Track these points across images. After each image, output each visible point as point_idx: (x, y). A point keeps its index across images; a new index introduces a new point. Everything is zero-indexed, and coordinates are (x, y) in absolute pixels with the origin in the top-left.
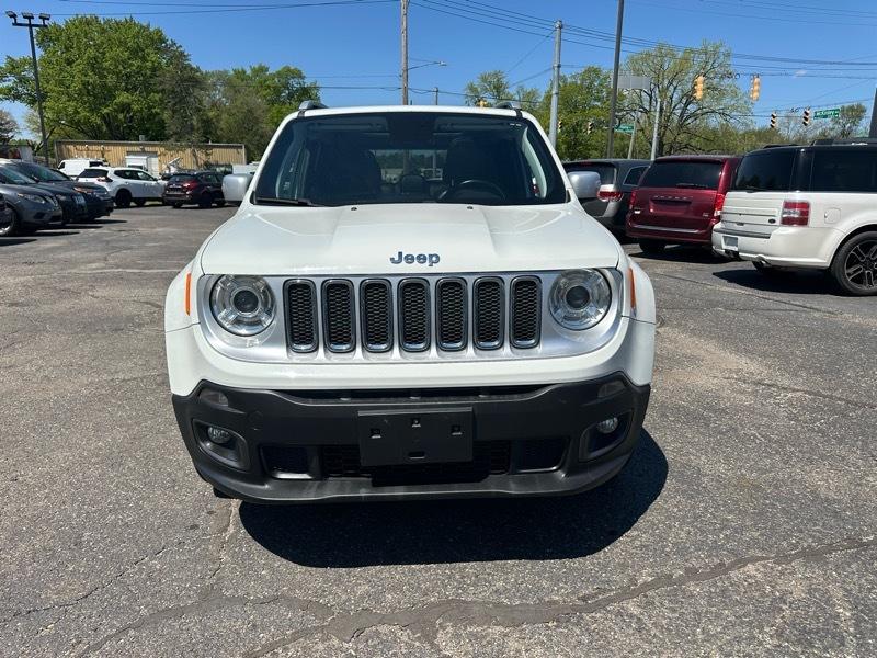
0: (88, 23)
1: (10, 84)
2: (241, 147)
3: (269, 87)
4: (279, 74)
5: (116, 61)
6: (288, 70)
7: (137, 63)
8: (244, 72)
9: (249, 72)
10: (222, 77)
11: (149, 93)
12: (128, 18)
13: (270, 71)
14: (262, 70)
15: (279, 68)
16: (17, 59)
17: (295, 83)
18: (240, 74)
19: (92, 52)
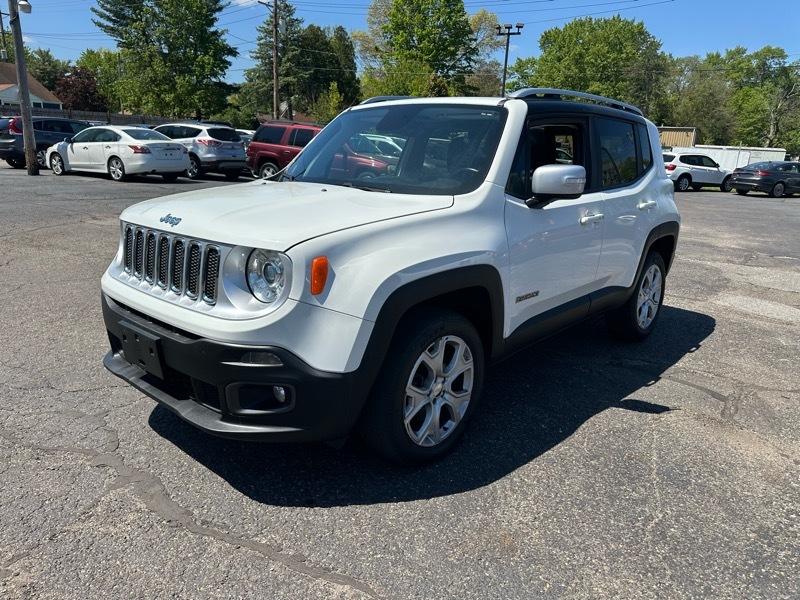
0: (582, 24)
1: (515, 80)
2: (692, 130)
3: (742, 69)
4: (757, 55)
5: (597, 55)
6: (769, 50)
7: (613, 56)
8: (718, 56)
9: (723, 55)
10: (692, 63)
11: (617, 82)
12: (616, 16)
13: (748, 53)
14: (740, 51)
15: (759, 49)
16: (524, 60)
17: (773, 64)
18: (714, 60)
19: (578, 49)
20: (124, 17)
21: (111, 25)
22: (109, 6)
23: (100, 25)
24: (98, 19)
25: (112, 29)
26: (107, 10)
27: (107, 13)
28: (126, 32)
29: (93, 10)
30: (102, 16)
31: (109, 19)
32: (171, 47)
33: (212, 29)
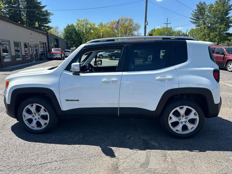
20: (199, 18)
21: (195, 21)
22: (195, 16)
23: (192, 22)
24: (191, 20)
25: (195, 22)
26: (194, 17)
27: (194, 18)
28: (198, 22)
29: (191, 18)
30: (193, 19)
31: (194, 20)
32: (212, 24)
33: (228, 16)
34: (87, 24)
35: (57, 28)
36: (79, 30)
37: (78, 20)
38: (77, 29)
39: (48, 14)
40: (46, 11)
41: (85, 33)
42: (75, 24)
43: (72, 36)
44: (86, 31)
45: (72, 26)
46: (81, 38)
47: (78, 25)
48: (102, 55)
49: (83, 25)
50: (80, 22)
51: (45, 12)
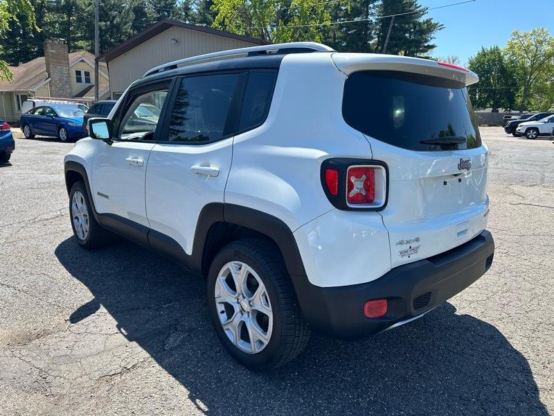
34: (541, 43)
35: (453, 61)
36: (512, 62)
37: (516, 34)
38: (506, 59)
39: (430, 27)
40: (428, 21)
41: (530, 70)
42: (503, 47)
43: (488, 78)
44: (533, 64)
45: (496, 51)
46: (514, 84)
47: (512, 47)
48: (536, 129)
49: (528, 46)
50: (521, 39)
51: (424, 23)
